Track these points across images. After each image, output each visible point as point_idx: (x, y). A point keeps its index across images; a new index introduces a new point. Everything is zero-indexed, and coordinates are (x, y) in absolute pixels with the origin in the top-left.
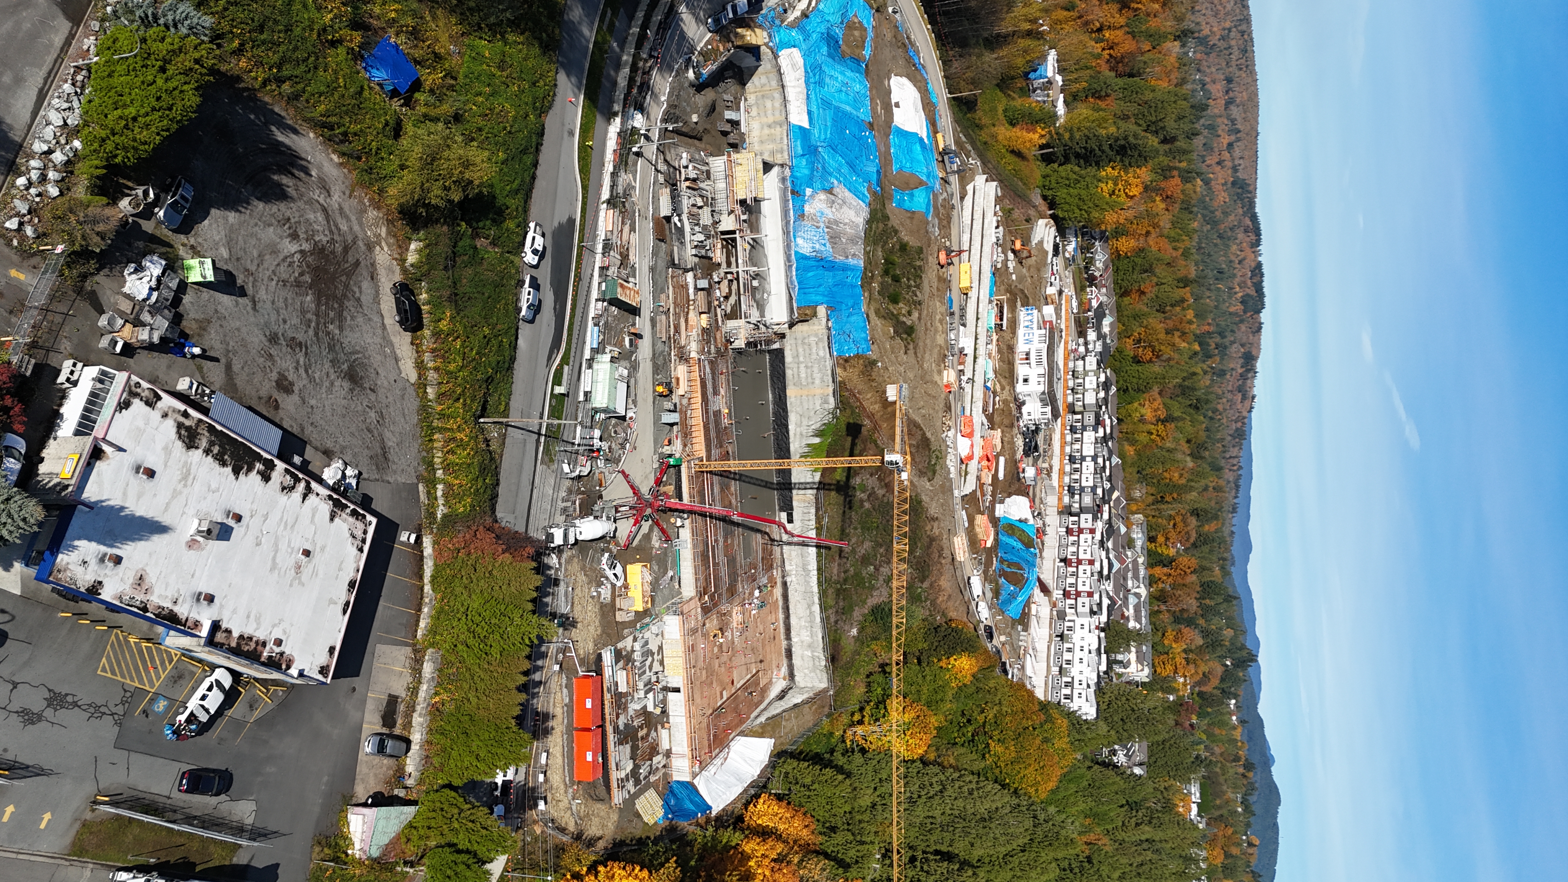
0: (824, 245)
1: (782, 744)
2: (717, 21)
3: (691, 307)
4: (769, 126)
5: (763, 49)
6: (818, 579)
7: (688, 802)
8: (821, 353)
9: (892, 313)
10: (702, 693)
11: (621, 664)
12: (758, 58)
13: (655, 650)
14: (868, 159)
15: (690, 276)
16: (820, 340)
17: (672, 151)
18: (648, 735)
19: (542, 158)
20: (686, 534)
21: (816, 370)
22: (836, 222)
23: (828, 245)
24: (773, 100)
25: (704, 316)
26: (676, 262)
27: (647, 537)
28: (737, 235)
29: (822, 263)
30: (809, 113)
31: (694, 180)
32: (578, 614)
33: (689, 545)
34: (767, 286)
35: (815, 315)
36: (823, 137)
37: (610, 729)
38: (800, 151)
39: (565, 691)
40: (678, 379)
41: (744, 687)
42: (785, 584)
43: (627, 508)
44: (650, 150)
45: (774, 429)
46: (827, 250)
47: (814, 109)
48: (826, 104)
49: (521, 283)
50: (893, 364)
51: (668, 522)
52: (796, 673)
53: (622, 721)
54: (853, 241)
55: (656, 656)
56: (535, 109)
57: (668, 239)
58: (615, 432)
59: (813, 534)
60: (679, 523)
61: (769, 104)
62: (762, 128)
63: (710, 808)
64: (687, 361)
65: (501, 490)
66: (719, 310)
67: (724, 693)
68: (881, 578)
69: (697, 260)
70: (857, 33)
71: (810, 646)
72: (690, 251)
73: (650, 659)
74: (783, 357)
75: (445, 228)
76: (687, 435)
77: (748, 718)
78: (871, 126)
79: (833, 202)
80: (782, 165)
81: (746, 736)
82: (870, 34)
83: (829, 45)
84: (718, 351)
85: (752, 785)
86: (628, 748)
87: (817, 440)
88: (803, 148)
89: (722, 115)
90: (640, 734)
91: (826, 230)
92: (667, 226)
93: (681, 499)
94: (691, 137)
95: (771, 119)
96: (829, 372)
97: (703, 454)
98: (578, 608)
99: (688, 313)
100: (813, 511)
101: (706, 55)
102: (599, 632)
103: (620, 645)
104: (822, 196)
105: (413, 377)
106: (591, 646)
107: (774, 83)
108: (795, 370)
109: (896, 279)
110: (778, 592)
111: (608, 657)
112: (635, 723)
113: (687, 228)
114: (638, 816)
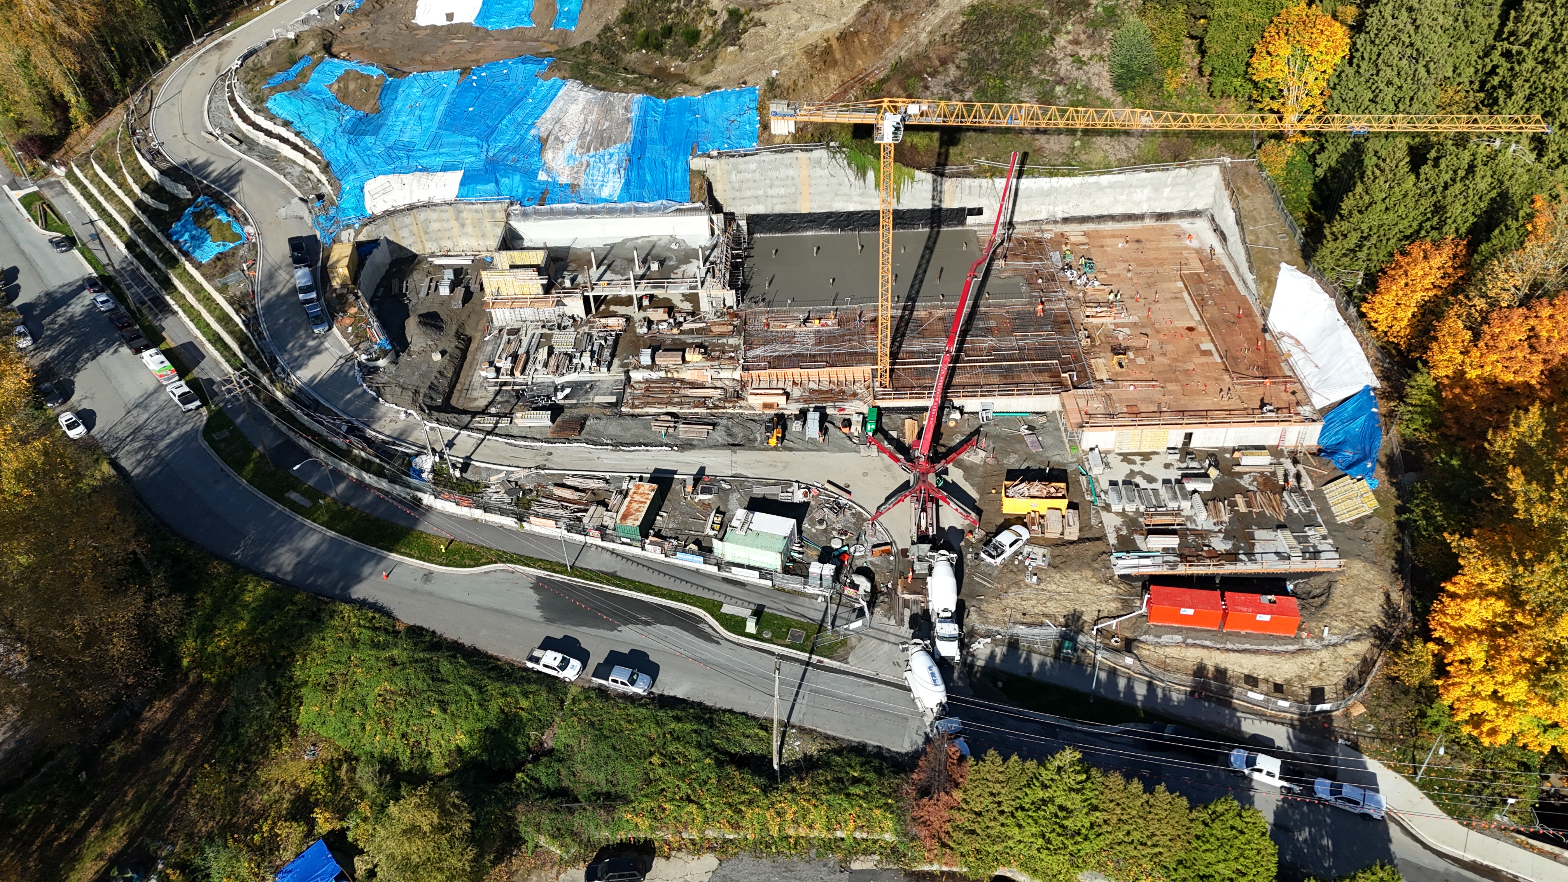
0: (611, 155)
1: (1290, 250)
2: (318, 320)
3: (676, 375)
4: (463, 225)
5: (361, 238)
6: (1063, 176)
7: (1353, 425)
8: (753, 166)
9: (712, 41)
10: (1198, 393)
11: (1139, 539)
12: (374, 243)
13: (1125, 468)
14: (507, 77)
15: (636, 376)
16: (735, 167)
17: (476, 394)
18: (1245, 492)
19: (451, 635)
20: (972, 404)
21: (775, 174)
22: (583, 136)
23: (611, 150)
24: (427, 221)
25: (688, 357)
26: (613, 399)
27: (968, 470)
28: (591, 294)
29: (634, 159)
30: (444, 169)
31: (515, 357)
32: (1059, 609)
33: (989, 400)
34: (662, 243)
35: (701, 174)
36: (475, 149)
37: (1229, 569)
38: (491, 186)
39: (1165, 639)
40: (766, 406)
41: (1201, 303)
42: (1066, 220)
43: (923, 515)
44: (466, 441)
45: (853, 230)
46: (617, 151)
47: (439, 161)
48: (434, 143)
49: (602, 692)
50: (776, 48)
51: (954, 431)
52: (1191, 208)
53: (1220, 545)
54: (607, 110)
55: (1137, 468)
56: (385, 647)
57: (582, 412)
58: (821, 522)
59: (1000, 183)
60: (956, 415)
61: (435, 226)
62: (466, 234)
63: (1367, 389)
64: (744, 385)
65: (872, 741)
66: (686, 326)
67: (1204, 347)
68: (1075, 74)
69: (616, 362)
70: (352, 86)
71: (1157, 189)
72: (602, 374)
73: (1138, 480)
74: (758, 216)
75: (520, 808)
76: (840, 394)
77: (1244, 299)
78: (465, 71)
79: (557, 138)
80: (508, 215)
81: (1269, 306)
82: (353, 66)
83: (364, 133)
84: (738, 331)
85: (1343, 311)
86: (1259, 534)
87: (871, 174)
88: (488, 182)
89: (444, 301)
90: (1242, 508)
91: (592, 152)
92: (567, 413)
93: (925, 409)
94: (464, 358)
95: (454, 224)
96: (779, 156)
97: (867, 369)
98: (1052, 608)
99: (682, 381)
100: (967, 181)
101: (359, 338)
102: (1089, 573)
103: (1112, 539)
104: (549, 155)
105: (710, 861)
106: (1108, 590)
107: (408, 220)
108: (775, 201)
109: (668, 31)
110: (1075, 232)
111: (1125, 565)
112: (1226, 518)
113: (573, 377)
114: (1360, 522)
